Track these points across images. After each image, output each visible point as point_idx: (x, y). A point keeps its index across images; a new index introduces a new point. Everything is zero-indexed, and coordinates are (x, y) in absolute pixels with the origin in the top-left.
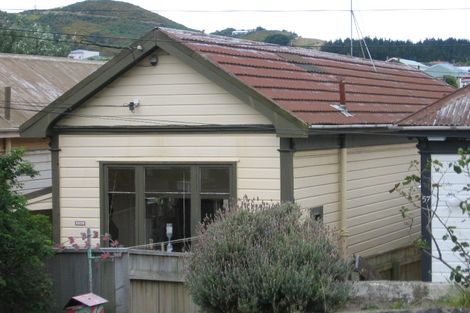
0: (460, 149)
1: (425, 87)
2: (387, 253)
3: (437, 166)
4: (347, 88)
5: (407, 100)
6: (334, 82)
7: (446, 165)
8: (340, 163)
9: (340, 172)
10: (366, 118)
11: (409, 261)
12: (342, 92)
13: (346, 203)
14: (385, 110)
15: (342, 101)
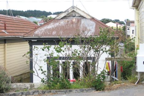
0: (44, 44)
1: (29, 25)
2: (19, 75)
3: (37, 49)
4: (7, 25)
5: (24, 29)
6: (3, 23)
7: (39, 48)
8: (5, 48)
9: (5, 51)
10: (13, 34)
11: (26, 77)
12: (5, 27)
13: (7, 60)
14: (18, 32)
15: (5, 29)
